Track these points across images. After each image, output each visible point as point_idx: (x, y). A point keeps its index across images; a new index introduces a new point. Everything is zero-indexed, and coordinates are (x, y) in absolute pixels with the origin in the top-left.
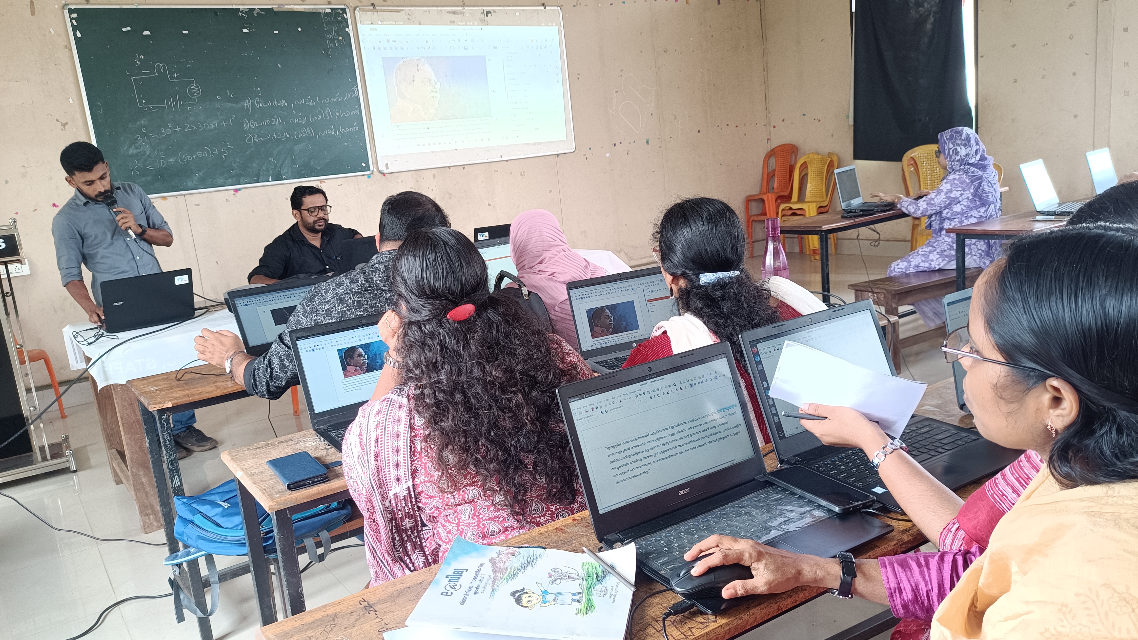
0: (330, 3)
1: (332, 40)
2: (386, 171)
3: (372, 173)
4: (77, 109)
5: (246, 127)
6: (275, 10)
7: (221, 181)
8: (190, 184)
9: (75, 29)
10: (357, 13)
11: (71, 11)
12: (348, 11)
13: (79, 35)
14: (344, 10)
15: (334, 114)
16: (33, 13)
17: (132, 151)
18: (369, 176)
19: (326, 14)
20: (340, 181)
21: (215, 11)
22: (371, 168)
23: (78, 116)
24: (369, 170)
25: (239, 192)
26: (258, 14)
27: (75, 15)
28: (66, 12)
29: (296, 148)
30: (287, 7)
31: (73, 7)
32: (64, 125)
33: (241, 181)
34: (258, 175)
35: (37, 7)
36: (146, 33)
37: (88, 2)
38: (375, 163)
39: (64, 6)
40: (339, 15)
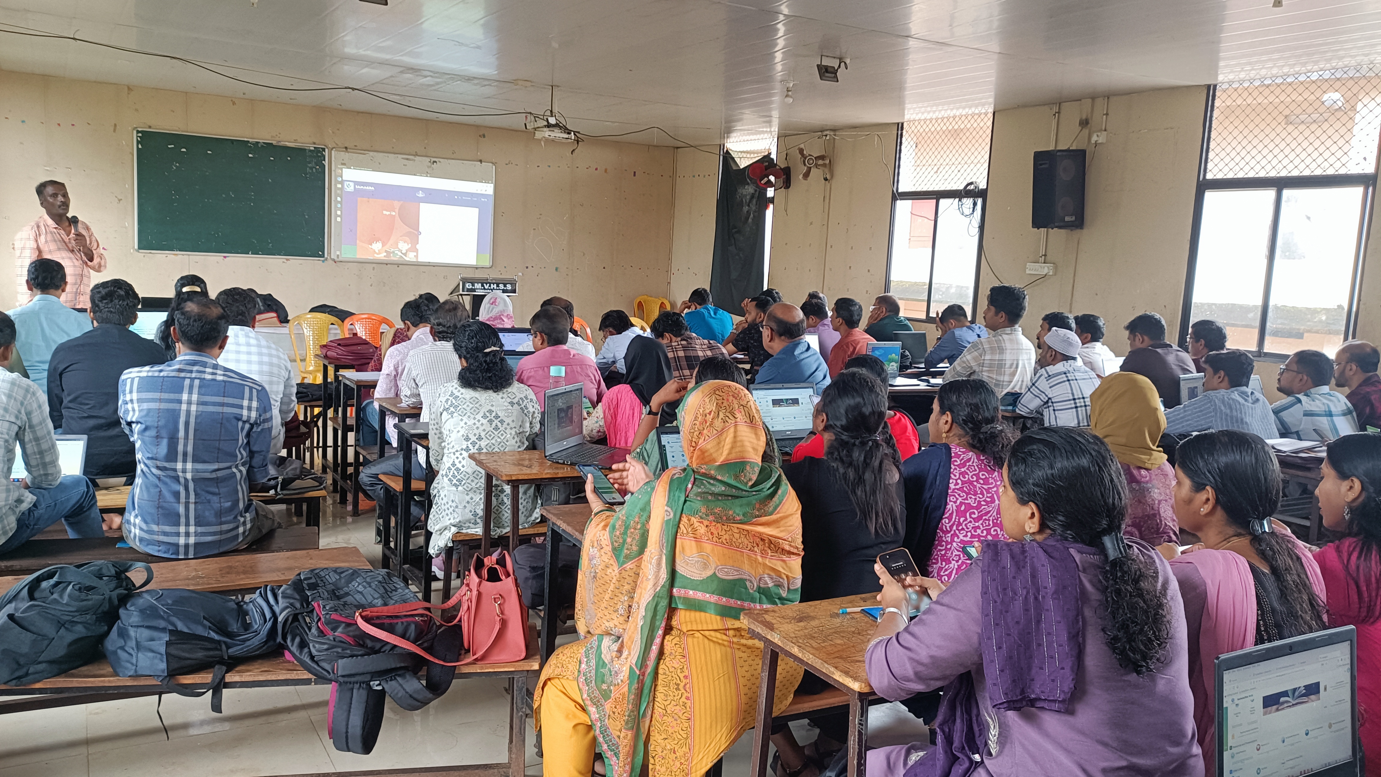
0: (314, 143)
1: (311, 168)
2: (336, 259)
3: (327, 259)
4: (130, 191)
6: (272, 144)
9: (138, 142)
10: (333, 152)
11: (138, 132)
12: (327, 150)
13: (140, 146)
14: (324, 150)
16: (115, 131)
18: (323, 261)
19: (311, 151)
20: (301, 262)
21: (232, 141)
22: (326, 256)
23: (130, 196)
24: (324, 257)
25: (227, 258)
26: (262, 146)
27: (140, 135)
28: (135, 132)
30: (282, 144)
31: (140, 129)
32: (120, 200)
33: (230, 251)
35: (118, 127)
36: (184, 150)
37: (150, 127)
38: (329, 253)
39: (134, 128)
40: (319, 152)
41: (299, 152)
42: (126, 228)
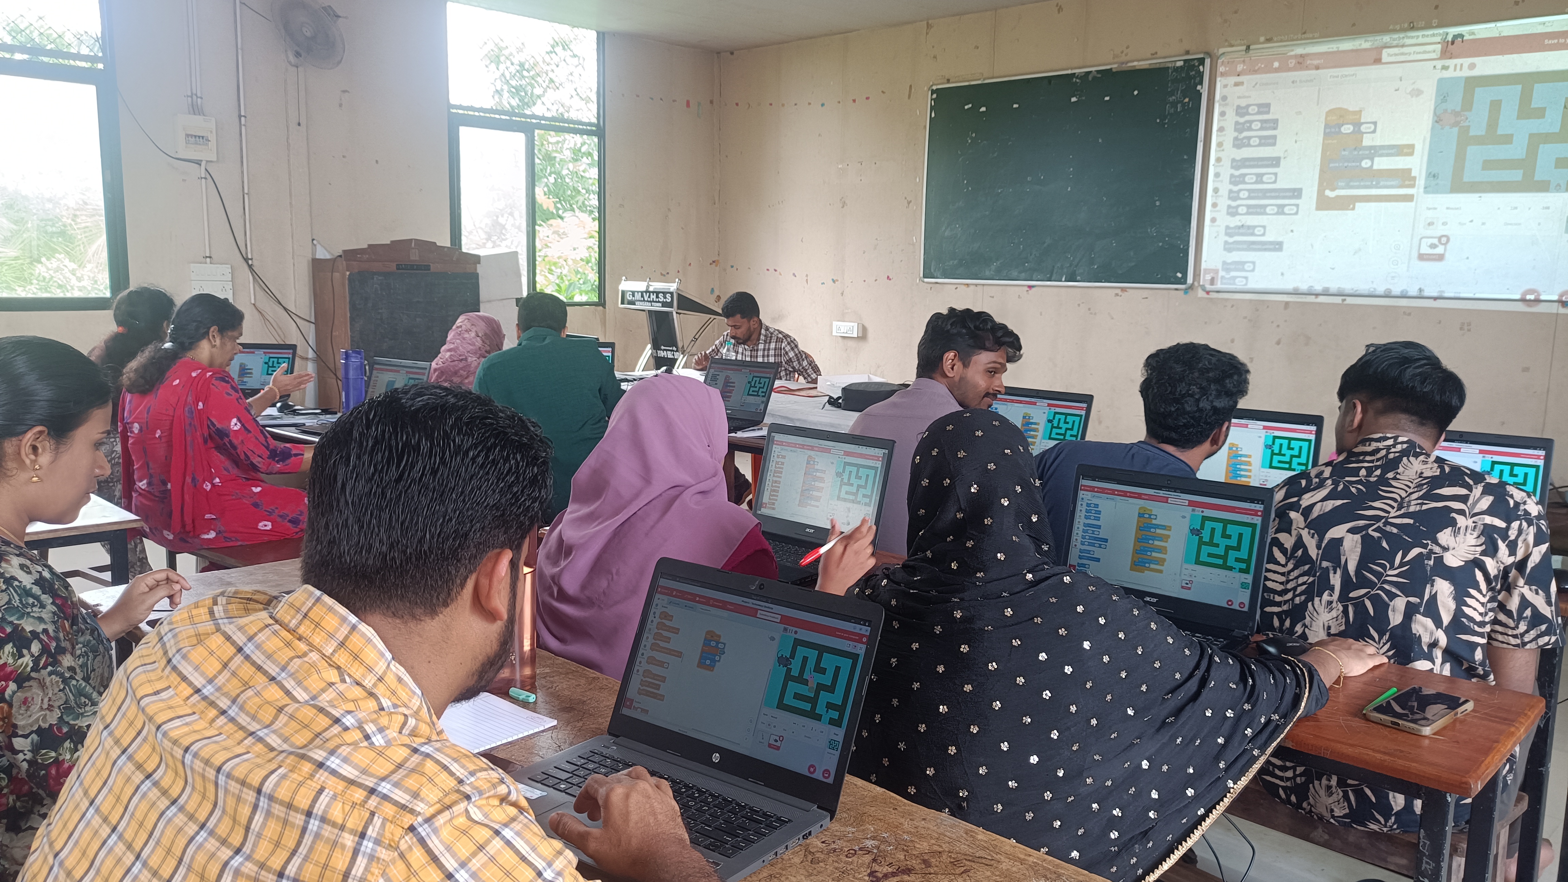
0: (1187, 53)
1: (1174, 105)
2: (1209, 287)
3: (1190, 287)
6: (1114, 70)
7: (1015, 274)
8: (987, 273)
9: (932, 108)
10: (1219, 60)
12: (1208, 62)
13: (933, 115)
14: (1202, 61)
16: (909, 96)
18: (1186, 291)
19: (1176, 69)
20: (1145, 293)
21: (1049, 80)
22: (1190, 280)
23: (919, 195)
24: (1185, 283)
25: (1033, 289)
27: (935, 96)
28: (930, 93)
29: (1098, 244)
30: (1128, 66)
31: (934, 88)
32: (909, 203)
33: (1034, 276)
34: (1052, 273)
35: (913, 90)
36: (983, 109)
38: (1197, 275)
39: (929, 88)
40: (1192, 68)
41: (1156, 76)
42: (913, 244)
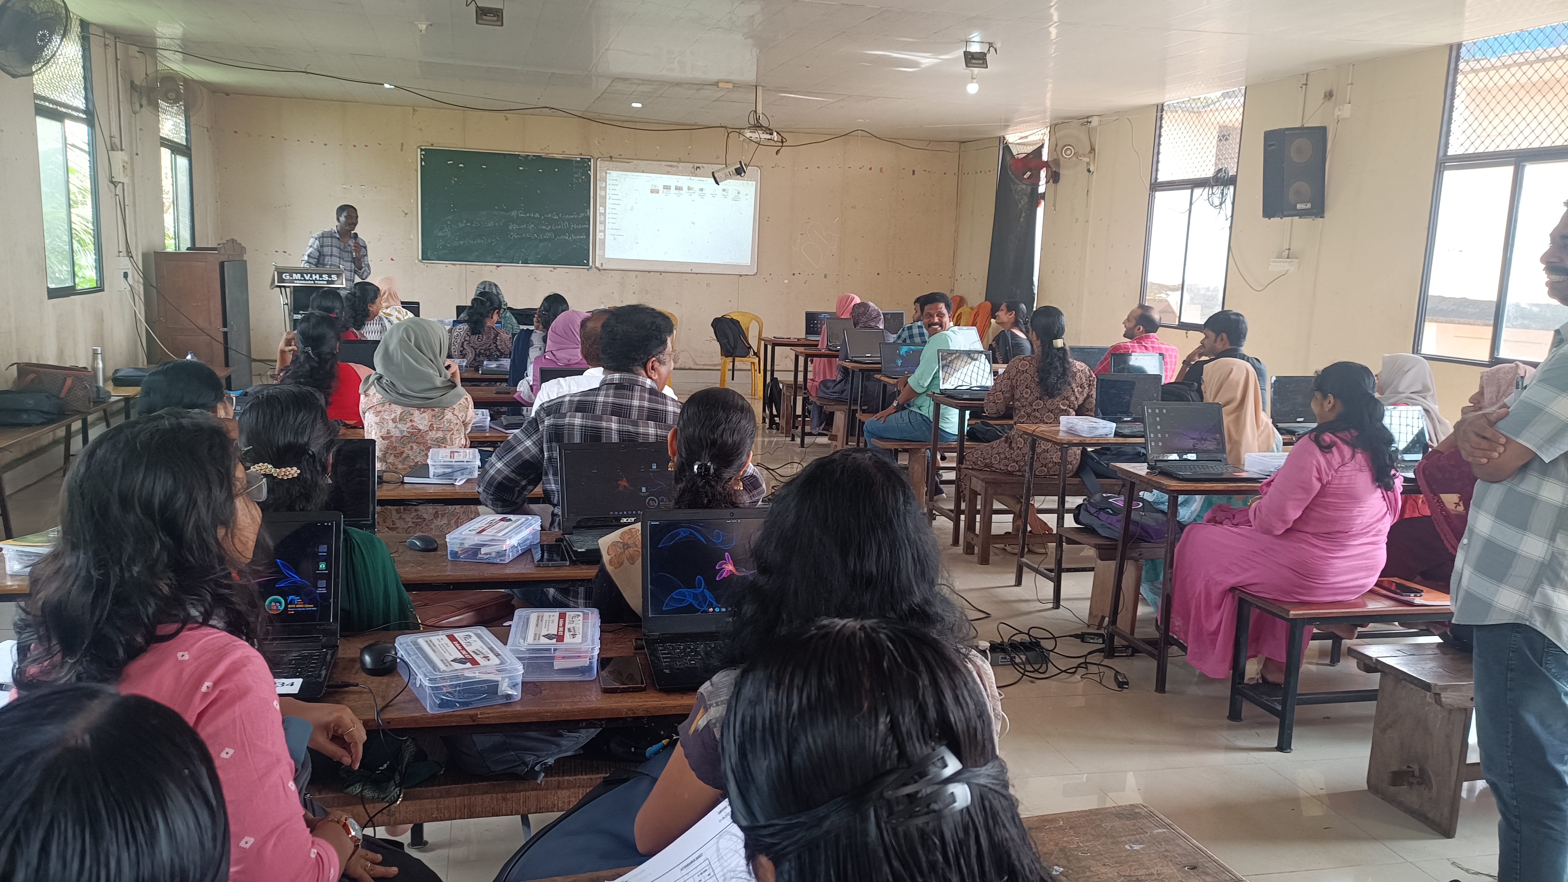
0: (581, 154)
1: (577, 179)
2: (600, 267)
3: (592, 268)
4: (415, 206)
5: (510, 228)
6: (542, 156)
7: (489, 259)
8: (470, 258)
9: (422, 160)
10: (598, 161)
11: (422, 150)
12: (592, 160)
13: (423, 164)
14: (589, 160)
15: (570, 226)
16: (402, 150)
17: (440, 234)
18: (588, 270)
19: (577, 161)
20: (567, 270)
21: (505, 155)
22: (591, 264)
23: (415, 210)
24: (588, 265)
25: (500, 268)
26: (532, 159)
27: (423, 152)
28: (419, 150)
29: (541, 245)
30: (551, 155)
31: (423, 148)
32: (406, 214)
33: (502, 261)
34: (513, 259)
35: (405, 146)
36: (461, 165)
37: (432, 145)
38: (594, 261)
39: (419, 147)
40: (585, 162)
41: (566, 163)
42: (411, 240)
